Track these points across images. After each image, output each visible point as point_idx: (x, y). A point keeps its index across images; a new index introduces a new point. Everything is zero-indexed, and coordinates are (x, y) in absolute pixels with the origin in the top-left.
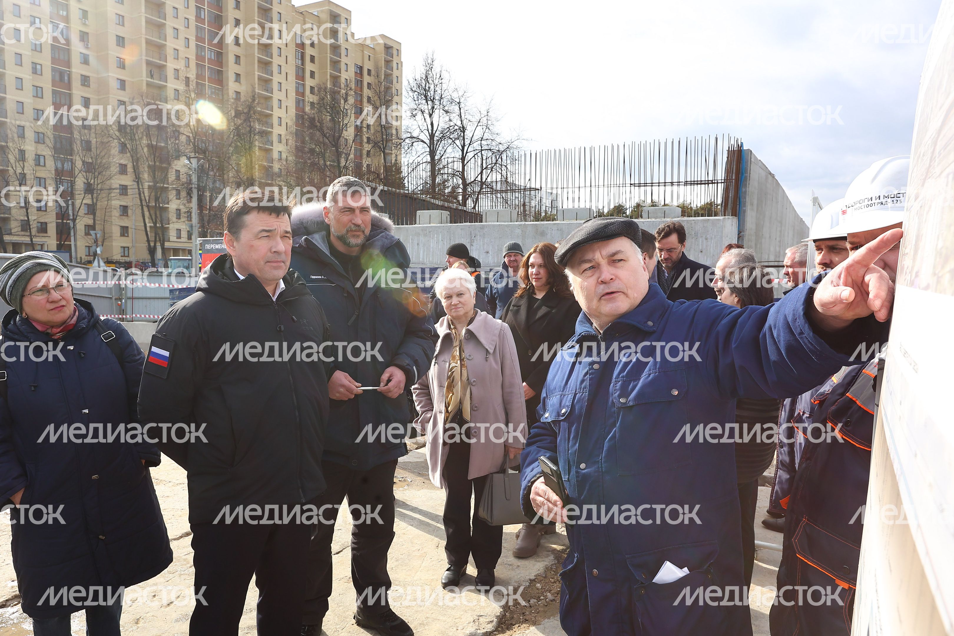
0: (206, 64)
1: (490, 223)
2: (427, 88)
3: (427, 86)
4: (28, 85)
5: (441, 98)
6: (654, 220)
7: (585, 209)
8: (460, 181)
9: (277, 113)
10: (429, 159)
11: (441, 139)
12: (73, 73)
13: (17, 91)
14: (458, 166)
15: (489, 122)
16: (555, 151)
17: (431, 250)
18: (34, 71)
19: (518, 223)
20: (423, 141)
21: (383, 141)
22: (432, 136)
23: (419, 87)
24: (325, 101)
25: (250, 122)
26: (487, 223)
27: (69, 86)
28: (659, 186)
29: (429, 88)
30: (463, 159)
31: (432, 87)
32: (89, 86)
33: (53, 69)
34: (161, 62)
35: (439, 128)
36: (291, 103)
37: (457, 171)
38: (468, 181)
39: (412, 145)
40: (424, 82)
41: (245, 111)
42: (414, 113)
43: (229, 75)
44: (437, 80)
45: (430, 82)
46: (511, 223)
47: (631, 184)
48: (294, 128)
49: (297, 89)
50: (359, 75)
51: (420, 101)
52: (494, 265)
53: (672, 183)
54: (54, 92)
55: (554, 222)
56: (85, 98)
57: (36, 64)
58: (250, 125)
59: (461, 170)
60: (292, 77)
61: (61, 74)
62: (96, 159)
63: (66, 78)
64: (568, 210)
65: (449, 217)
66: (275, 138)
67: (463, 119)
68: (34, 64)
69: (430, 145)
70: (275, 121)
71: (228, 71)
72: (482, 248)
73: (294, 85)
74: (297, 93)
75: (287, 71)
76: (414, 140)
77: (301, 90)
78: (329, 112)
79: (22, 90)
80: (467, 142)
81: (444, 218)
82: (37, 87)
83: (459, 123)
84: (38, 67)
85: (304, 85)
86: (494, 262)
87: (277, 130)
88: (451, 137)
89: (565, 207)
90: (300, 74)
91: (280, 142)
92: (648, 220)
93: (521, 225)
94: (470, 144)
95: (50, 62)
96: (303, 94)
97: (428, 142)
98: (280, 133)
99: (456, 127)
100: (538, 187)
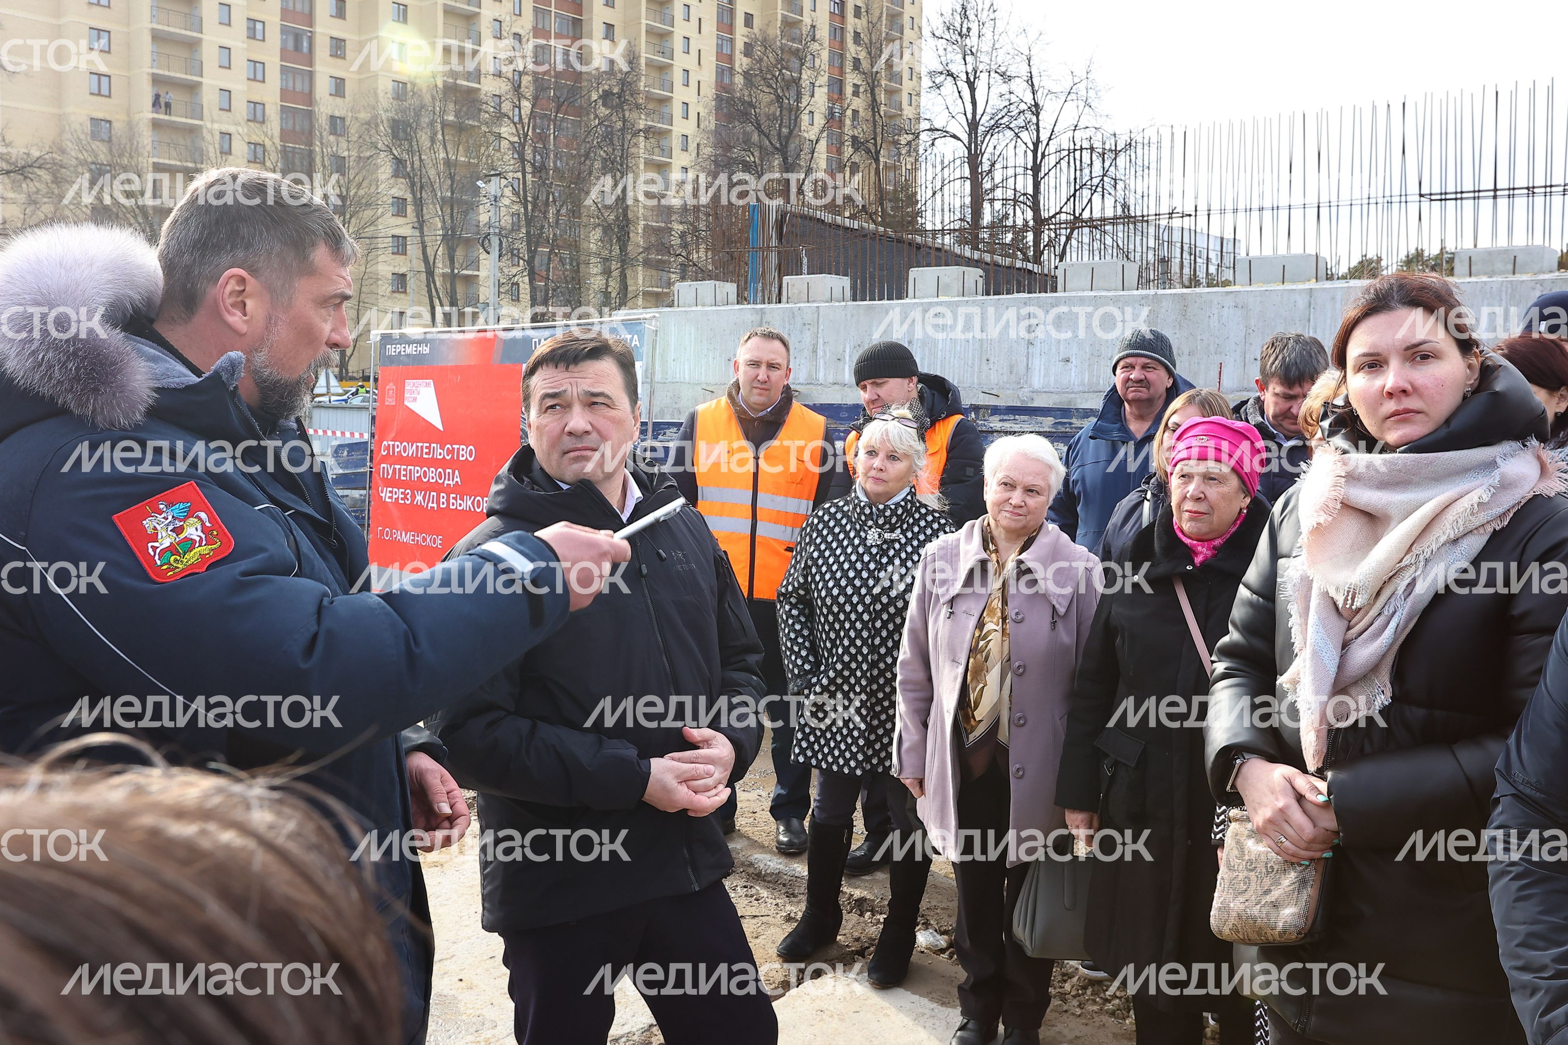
0: (553, 9)
1: (1073, 294)
2: (964, 31)
3: (965, 26)
4: (239, 61)
5: (994, 48)
6: (1485, 279)
7: (1305, 257)
8: (1030, 214)
9: (680, 94)
10: (967, 173)
11: (993, 129)
12: (317, 35)
13: (222, 70)
14: (1025, 184)
15: (1091, 93)
16: (1231, 125)
17: (940, 353)
18: (252, 35)
19: (1140, 292)
20: (954, 137)
21: (875, 139)
22: (973, 125)
23: (949, 29)
24: (764, 64)
25: (623, 110)
26: (1066, 294)
27: (310, 60)
28: (1495, 197)
29: (969, 29)
30: (1036, 169)
31: (975, 27)
32: (344, 58)
33: (284, 30)
34: (471, 8)
35: (988, 110)
36: (707, 75)
37: (1024, 194)
38: (1045, 215)
39: (933, 144)
40: (958, 18)
41: (616, 90)
42: (937, 81)
43: (594, 27)
44: (986, 13)
45: (972, 17)
46: (1122, 293)
47: (1421, 195)
48: (711, 123)
49: (719, 47)
50: (838, 18)
51: (949, 56)
52: (1081, 389)
53: (1531, 190)
54: (284, 70)
55: (1228, 289)
56: (336, 78)
57: (255, 21)
58: (624, 116)
59: (1030, 190)
60: (710, 27)
61: (297, 37)
62: (348, 189)
63: (305, 44)
64: (1262, 259)
65: (981, 282)
66: (676, 143)
67: (1036, 88)
68: (252, 21)
69: (970, 144)
70: (677, 110)
71: (591, 19)
72: (1054, 350)
73: (714, 41)
74: (719, 55)
75: (701, 16)
76: (937, 134)
77: (726, 50)
78: (770, 86)
79: (229, 68)
80: (1044, 136)
81: (970, 284)
82: (255, 62)
83: (1029, 98)
84: (259, 26)
85: (732, 41)
86: (1083, 384)
87: (681, 127)
88: (1012, 126)
89: (1254, 252)
90: (725, 21)
91: (685, 149)
92: (1468, 279)
93: (1146, 297)
94: (1050, 139)
95: (279, 17)
96: (731, 58)
97: (965, 137)
98: (685, 132)
99: (1023, 107)
100: (1190, 209)
